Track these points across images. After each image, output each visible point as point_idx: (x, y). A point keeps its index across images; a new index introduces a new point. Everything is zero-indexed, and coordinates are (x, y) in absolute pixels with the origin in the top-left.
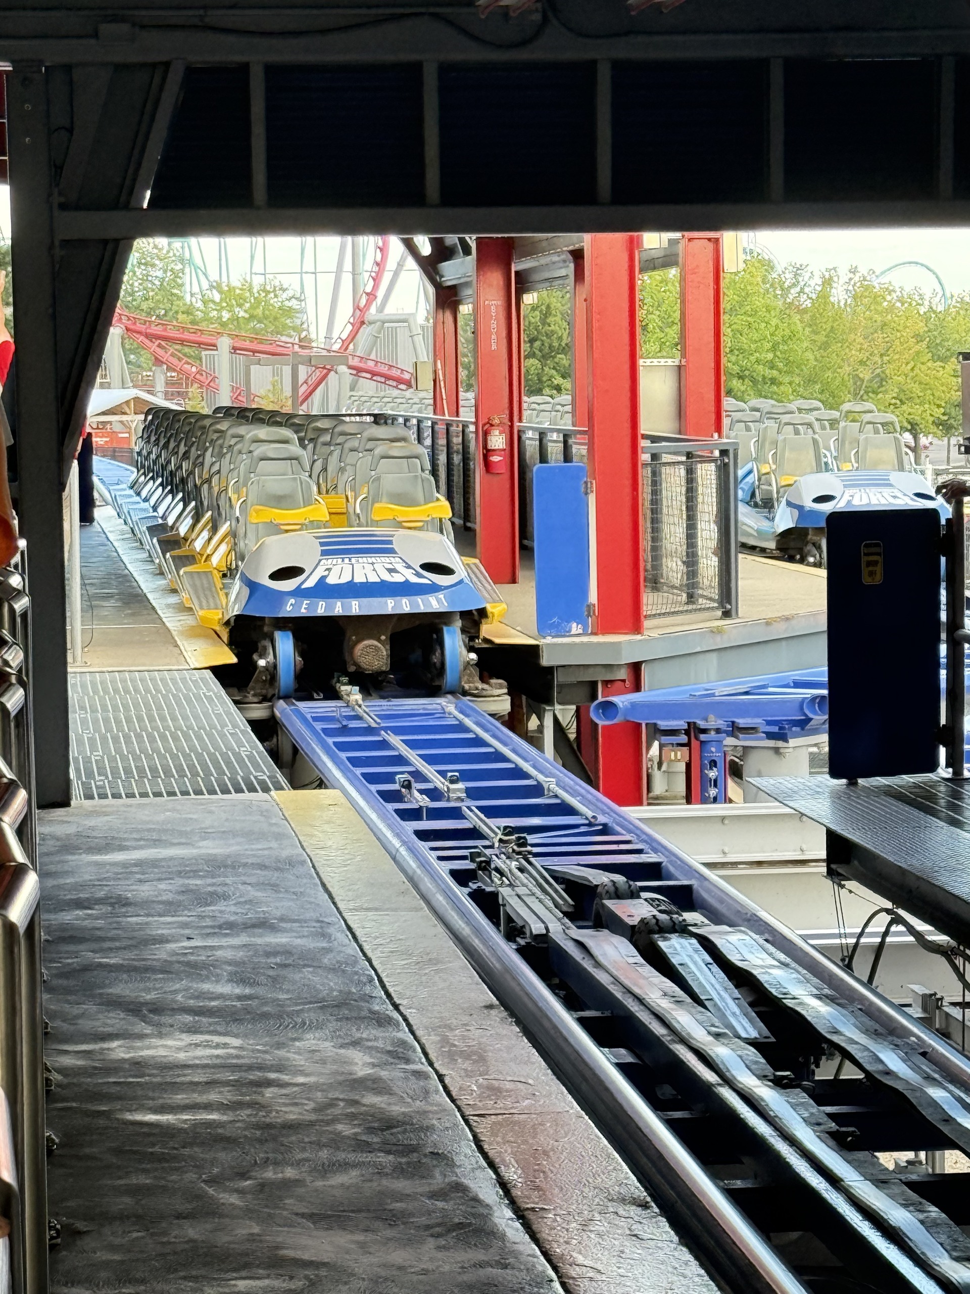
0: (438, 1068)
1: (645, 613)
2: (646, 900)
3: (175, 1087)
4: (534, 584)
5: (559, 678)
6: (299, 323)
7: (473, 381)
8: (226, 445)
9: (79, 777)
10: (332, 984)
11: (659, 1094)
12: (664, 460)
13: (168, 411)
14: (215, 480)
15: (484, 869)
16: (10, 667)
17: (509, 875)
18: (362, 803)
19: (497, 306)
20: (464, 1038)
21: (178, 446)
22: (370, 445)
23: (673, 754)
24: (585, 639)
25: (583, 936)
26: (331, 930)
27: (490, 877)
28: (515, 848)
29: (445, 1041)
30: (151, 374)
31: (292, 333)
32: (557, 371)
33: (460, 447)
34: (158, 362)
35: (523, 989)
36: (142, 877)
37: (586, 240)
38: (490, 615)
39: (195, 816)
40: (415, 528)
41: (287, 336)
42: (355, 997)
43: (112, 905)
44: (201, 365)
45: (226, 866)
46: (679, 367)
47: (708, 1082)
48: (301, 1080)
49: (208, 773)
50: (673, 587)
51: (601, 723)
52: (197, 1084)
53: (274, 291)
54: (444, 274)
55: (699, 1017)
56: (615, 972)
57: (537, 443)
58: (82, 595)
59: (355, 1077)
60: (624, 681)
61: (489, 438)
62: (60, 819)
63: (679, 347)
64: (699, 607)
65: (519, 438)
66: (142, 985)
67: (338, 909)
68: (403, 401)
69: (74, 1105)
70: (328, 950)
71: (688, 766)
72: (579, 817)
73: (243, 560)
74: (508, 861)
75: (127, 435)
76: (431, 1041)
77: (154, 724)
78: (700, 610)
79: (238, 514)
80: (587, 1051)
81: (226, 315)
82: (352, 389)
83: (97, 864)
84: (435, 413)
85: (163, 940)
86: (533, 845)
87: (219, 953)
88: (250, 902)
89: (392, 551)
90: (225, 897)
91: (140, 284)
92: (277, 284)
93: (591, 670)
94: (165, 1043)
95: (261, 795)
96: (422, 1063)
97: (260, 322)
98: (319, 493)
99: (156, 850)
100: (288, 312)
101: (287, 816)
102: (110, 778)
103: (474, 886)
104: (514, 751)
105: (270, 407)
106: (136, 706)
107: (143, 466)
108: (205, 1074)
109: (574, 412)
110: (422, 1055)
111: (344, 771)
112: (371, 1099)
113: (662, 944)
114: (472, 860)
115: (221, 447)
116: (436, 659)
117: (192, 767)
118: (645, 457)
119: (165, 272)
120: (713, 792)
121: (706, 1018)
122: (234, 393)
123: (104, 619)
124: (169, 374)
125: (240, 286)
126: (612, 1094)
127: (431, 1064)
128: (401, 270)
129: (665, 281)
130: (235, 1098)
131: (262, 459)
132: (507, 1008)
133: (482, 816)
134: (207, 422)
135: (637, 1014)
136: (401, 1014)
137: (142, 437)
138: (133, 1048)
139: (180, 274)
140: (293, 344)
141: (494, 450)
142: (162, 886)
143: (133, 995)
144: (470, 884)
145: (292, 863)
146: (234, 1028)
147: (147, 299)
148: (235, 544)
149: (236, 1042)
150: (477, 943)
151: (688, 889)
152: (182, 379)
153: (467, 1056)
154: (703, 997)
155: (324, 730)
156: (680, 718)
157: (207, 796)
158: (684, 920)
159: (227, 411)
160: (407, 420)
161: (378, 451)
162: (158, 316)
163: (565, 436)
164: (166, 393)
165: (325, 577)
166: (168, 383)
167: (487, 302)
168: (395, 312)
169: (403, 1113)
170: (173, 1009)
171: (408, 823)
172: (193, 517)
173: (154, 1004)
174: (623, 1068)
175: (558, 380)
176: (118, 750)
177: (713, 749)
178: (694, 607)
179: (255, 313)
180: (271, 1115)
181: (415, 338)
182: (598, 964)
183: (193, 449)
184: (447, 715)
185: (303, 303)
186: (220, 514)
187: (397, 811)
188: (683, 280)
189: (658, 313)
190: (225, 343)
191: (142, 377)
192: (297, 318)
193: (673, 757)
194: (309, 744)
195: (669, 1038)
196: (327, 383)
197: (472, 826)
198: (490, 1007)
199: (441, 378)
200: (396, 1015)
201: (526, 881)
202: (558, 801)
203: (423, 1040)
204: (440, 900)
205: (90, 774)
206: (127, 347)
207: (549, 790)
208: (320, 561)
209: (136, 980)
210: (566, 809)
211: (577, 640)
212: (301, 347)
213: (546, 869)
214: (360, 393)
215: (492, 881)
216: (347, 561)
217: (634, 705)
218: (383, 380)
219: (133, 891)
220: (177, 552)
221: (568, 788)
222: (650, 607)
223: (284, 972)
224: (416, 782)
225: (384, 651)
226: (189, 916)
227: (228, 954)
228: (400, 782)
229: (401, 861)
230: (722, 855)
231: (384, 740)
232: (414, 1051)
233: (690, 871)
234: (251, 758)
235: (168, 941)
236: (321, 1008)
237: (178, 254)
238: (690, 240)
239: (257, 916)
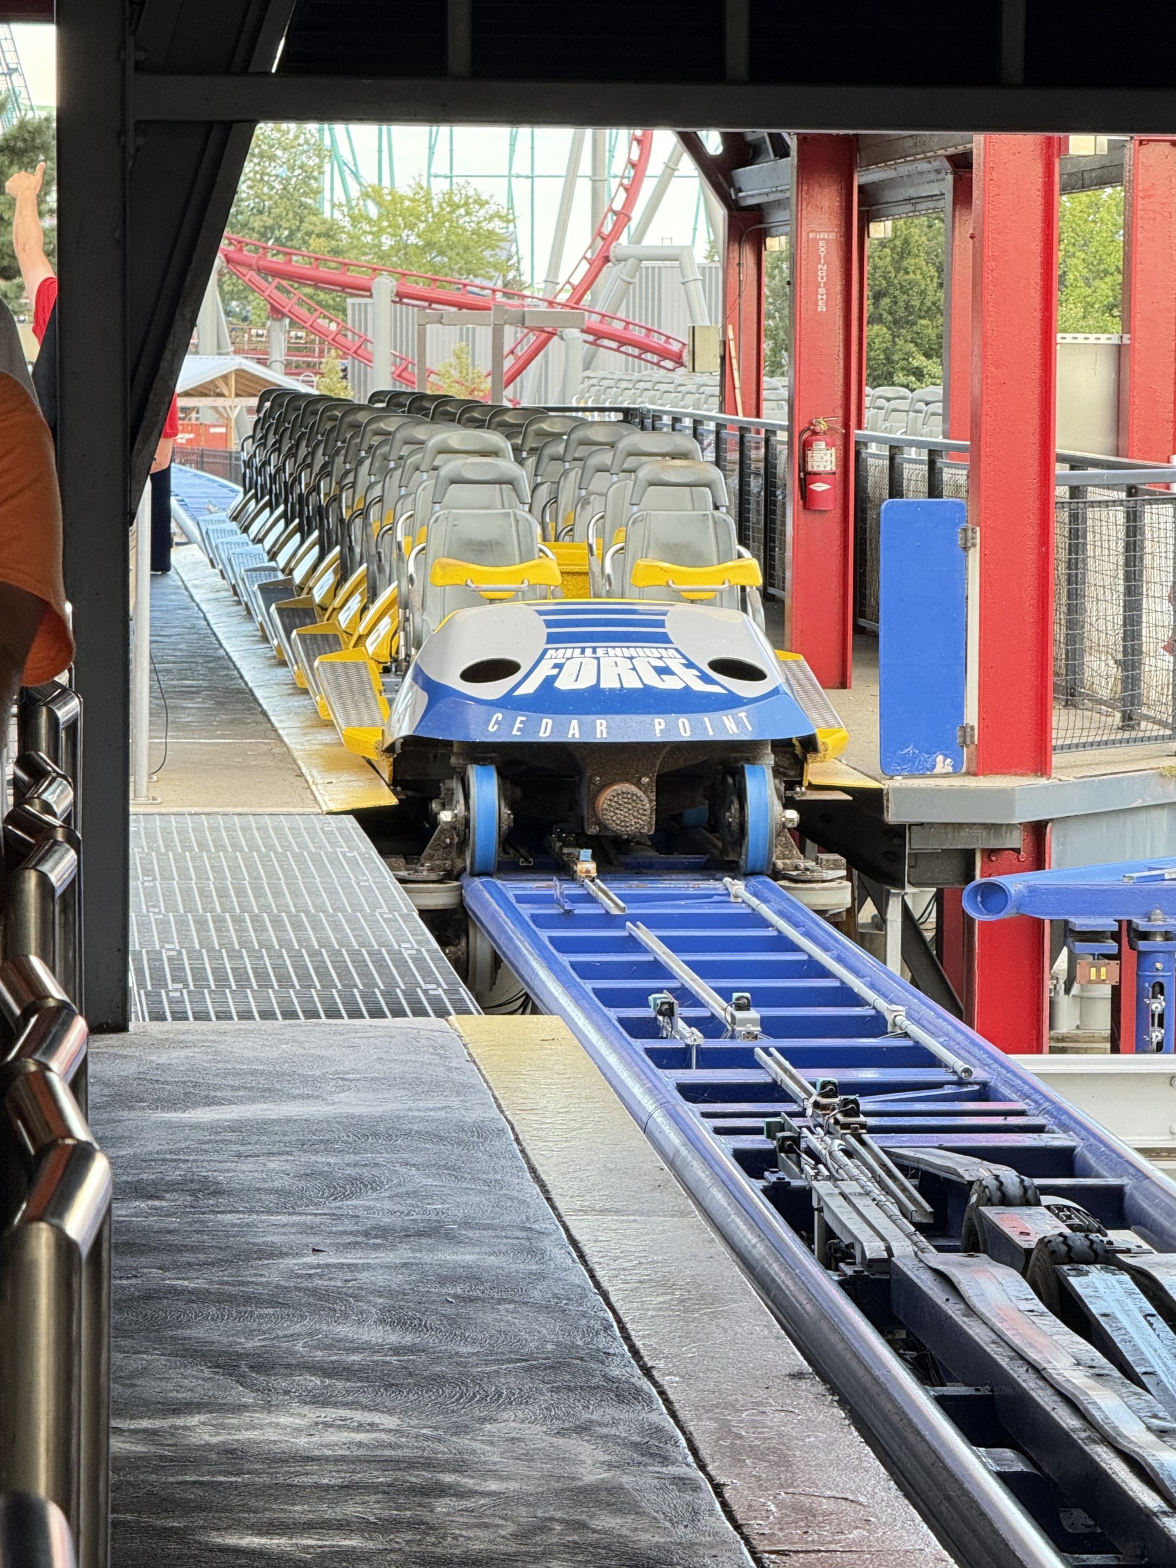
0: (713, 1473)
1: (1054, 743)
2: (1048, 1207)
3: (292, 1492)
4: (876, 690)
5: (914, 844)
6: (504, 257)
7: (785, 358)
8: (394, 456)
9: (141, 984)
10: (545, 1331)
11: (1065, 1523)
12: (1090, 497)
13: (297, 396)
14: (373, 513)
15: (789, 1151)
16: (54, 815)
17: (829, 1161)
18: (593, 1036)
19: (828, 241)
20: (754, 1424)
21: (313, 454)
22: (630, 463)
23: (1093, 970)
24: (957, 782)
25: (945, 1263)
26: (546, 1243)
27: (799, 1165)
28: (839, 1117)
29: (725, 1428)
30: (265, 332)
31: (493, 273)
32: (917, 345)
33: (762, 465)
34: (276, 312)
35: (850, 1347)
36: (242, 1149)
37: (978, 142)
38: (821, 747)
39: (328, 1053)
40: (701, 601)
41: (484, 276)
42: (582, 1353)
43: (193, 1193)
44: (345, 321)
45: (375, 1135)
46: (1119, 347)
47: (1147, 1507)
48: (493, 1486)
49: (349, 985)
50: (1100, 702)
51: (978, 917)
52: (328, 1488)
53: (466, 204)
54: (743, 188)
55: (1133, 1401)
56: (999, 1325)
57: (887, 462)
58: (151, 687)
59: (580, 1483)
60: (1017, 851)
61: (809, 453)
62: (111, 1050)
63: (1116, 312)
64: (1141, 734)
65: (858, 453)
66: (240, 1326)
67: (554, 1208)
68: (671, 387)
69: (129, 1517)
70: (541, 1276)
71: (1116, 991)
72: (944, 1070)
73: (418, 648)
74: (827, 1138)
75: (223, 430)
76: (702, 1429)
77: (262, 900)
78: (1142, 740)
79: (411, 569)
80: (951, 1452)
81: (387, 242)
82: (587, 368)
83: (170, 1125)
84: (721, 411)
85: (274, 1253)
86: (868, 1114)
87: (364, 1276)
88: (415, 1193)
89: (664, 639)
90: (374, 1185)
91: (250, 187)
92: (471, 193)
93: (964, 833)
94: (275, 1420)
95: (433, 1022)
96: (688, 1465)
97: (441, 253)
98: (545, 539)
99: (265, 1106)
100: (489, 239)
101: (474, 1055)
102: (192, 988)
103: (773, 1178)
104: (840, 959)
105: (463, 396)
106: (235, 871)
107: (253, 485)
108: (338, 1471)
109: (946, 416)
110: (687, 1451)
111: (567, 985)
112: (606, 1521)
113: (1075, 1281)
114: (771, 1136)
115: (386, 458)
116: (731, 816)
117: (323, 972)
118: (1061, 492)
119: (292, 168)
120: (1157, 1035)
121: (1143, 1404)
122: (397, 368)
123: (183, 728)
124: (293, 334)
125: (411, 195)
126: (990, 1523)
127: (702, 1467)
128: (671, 176)
129: (1096, 206)
130: (386, 1514)
131: (453, 482)
132: (825, 1379)
133: (787, 1064)
134: (362, 417)
135: (1033, 1394)
136: (656, 1384)
137: (253, 437)
138: (223, 1426)
139: (316, 173)
140: (494, 291)
141: (815, 474)
142: (274, 1164)
143: (225, 1340)
144: (767, 1174)
145: (482, 1132)
146: (386, 1399)
147: (261, 212)
148: (407, 619)
149: (389, 1421)
150: (775, 1269)
151: (1117, 1192)
152: (313, 342)
153: (760, 1456)
154: (1139, 1370)
155: (534, 917)
156: (1106, 914)
157: (346, 1020)
158: (1110, 1243)
159: (394, 400)
160: (676, 420)
161: (644, 473)
162: (277, 240)
163: (931, 453)
164: (288, 365)
165: (554, 678)
166: (293, 349)
167: (811, 236)
168: (659, 244)
169: (657, 1545)
170: (288, 1366)
171: (666, 1071)
172: (335, 572)
173: (259, 1356)
174: (1006, 1479)
175: (919, 361)
176: (205, 942)
177: (1159, 965)
178: (1134, 734)
179: (435, 240)
180: (445, 1543)
181: (691, 285)
182: (971, 1311)
183: (340, 459)
184: (732, 899)
185: (511, 225)
186: (381, 569)
187: (649, 1052)
188: (1130, 207)
189: (1083, 256)
190: (385, 286)
191: (250, 336)
192: (501, 248)
193: (1093, 977)
194: (510, 939)
195: (1083, 1435)
196: (546, 356)
197: (769, 1080)
198: (799, 1376)
199: (733, 354)
200: (646, 1385)
201: (855, 1172)
202: (909, 1043)
203: (691, 1427)
204: (718, 1197)
205: (159, 980)
206: (226, 288)
207: (895, 1024)
208: (545, 651)
209: (230, 1315)
210: (924, 1058)
211: (944, 783)
212: (505, 294)
213: (888, 1153)
214: (601, 374)
215: (802, 1170)
216: (589, 652)
217: (1032, 890)
218: (637, 352)
219: (228, 1171)
220: (309, 629)
221: (925, 1023)
222: (1062, 733)
223: (470, 1310)
224: (680, 1006)
225: (647, 803)
226: (316, 1215)
227: (380, 1279)
228: (656, 1005)
229: (656, 1133)
230: (1169, 1137)
231: (631, 936)
232: (676, 1444)
233: (1121, 1163)
234: (418, 960)
235: (282, 1255)
236: (527, 1370)
237: (312, 141)
238: (1141, 142)
239: (426, 1217)
